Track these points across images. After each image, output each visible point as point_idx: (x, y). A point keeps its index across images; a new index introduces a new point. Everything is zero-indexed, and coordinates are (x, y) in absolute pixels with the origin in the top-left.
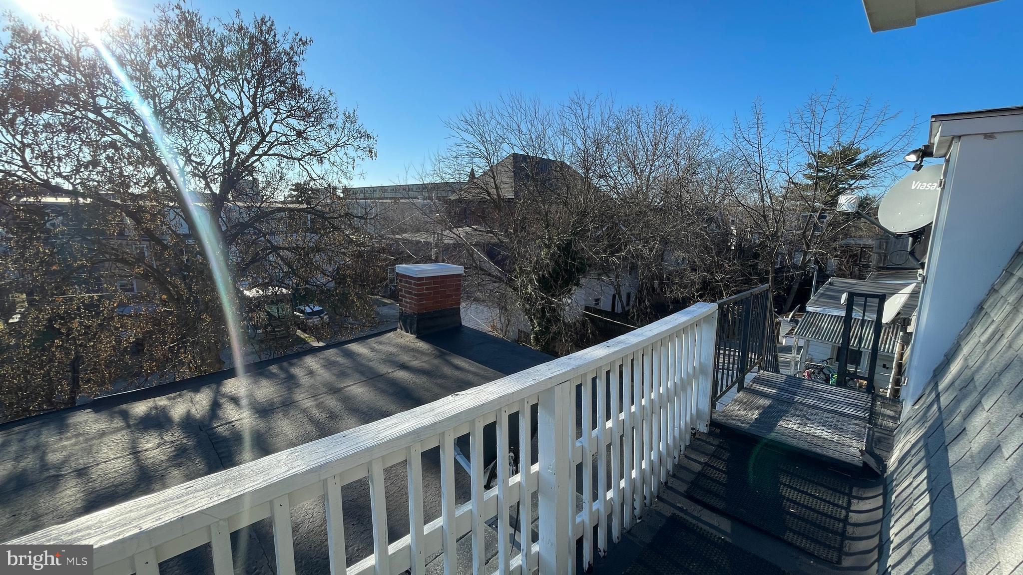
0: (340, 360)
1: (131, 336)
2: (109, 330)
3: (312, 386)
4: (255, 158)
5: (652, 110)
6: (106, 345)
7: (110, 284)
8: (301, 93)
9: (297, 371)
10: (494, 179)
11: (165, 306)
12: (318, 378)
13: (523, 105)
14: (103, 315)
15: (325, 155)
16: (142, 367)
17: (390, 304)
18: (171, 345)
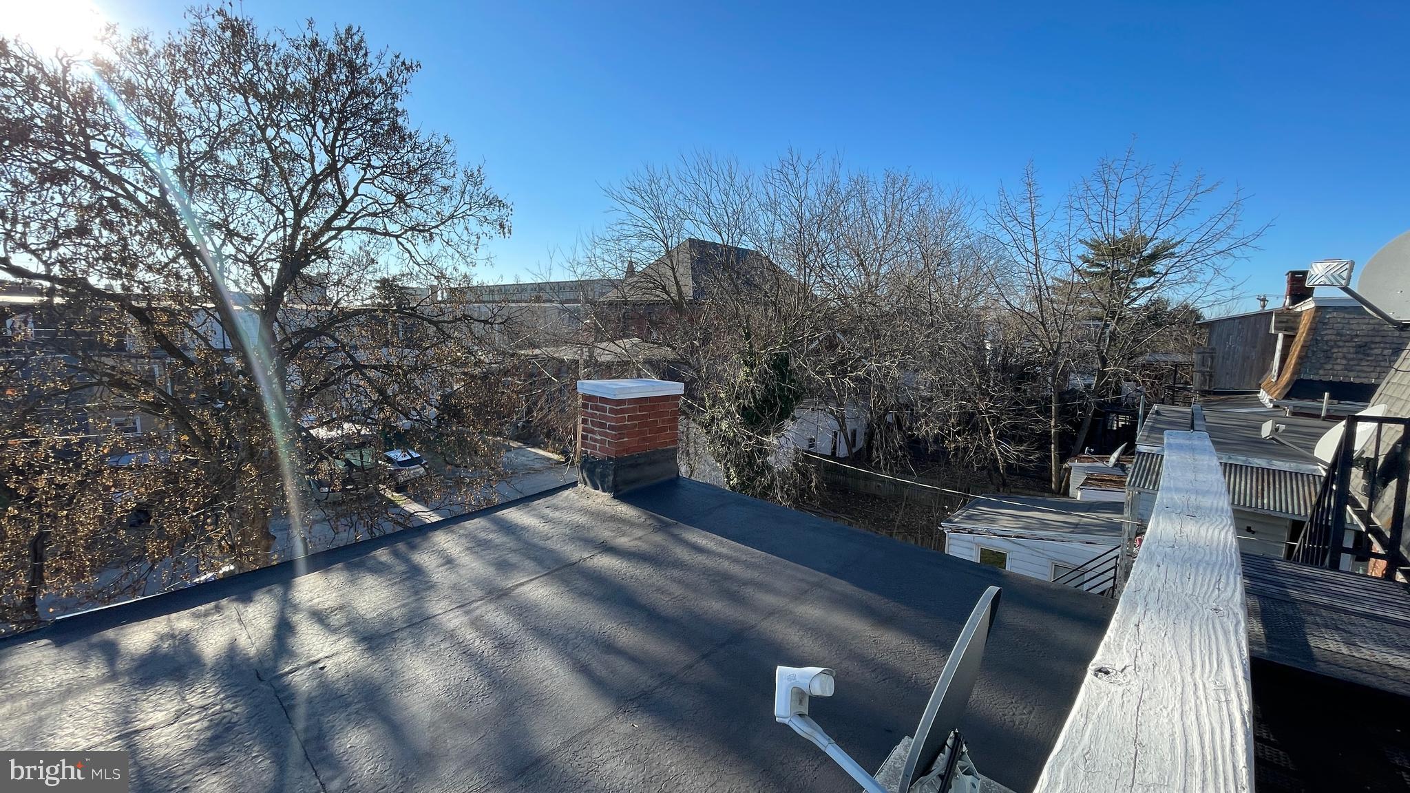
0: (497, 538)
1: (128, 499)
2: (96, 491)
3: (455, 587)
4: (333, 233)
5: (881, 179)
6: (88, 515)
7: (100, 418)
8: (402, 139)
9: (425, 559)
10: (673, 269)
11: (185, 452)
12: (463, 572)
13: (715, 168)
14: (86, 468)
15: (436, 231)
16: (145, 550)
17: (517, 448)
18: (195, 514)
